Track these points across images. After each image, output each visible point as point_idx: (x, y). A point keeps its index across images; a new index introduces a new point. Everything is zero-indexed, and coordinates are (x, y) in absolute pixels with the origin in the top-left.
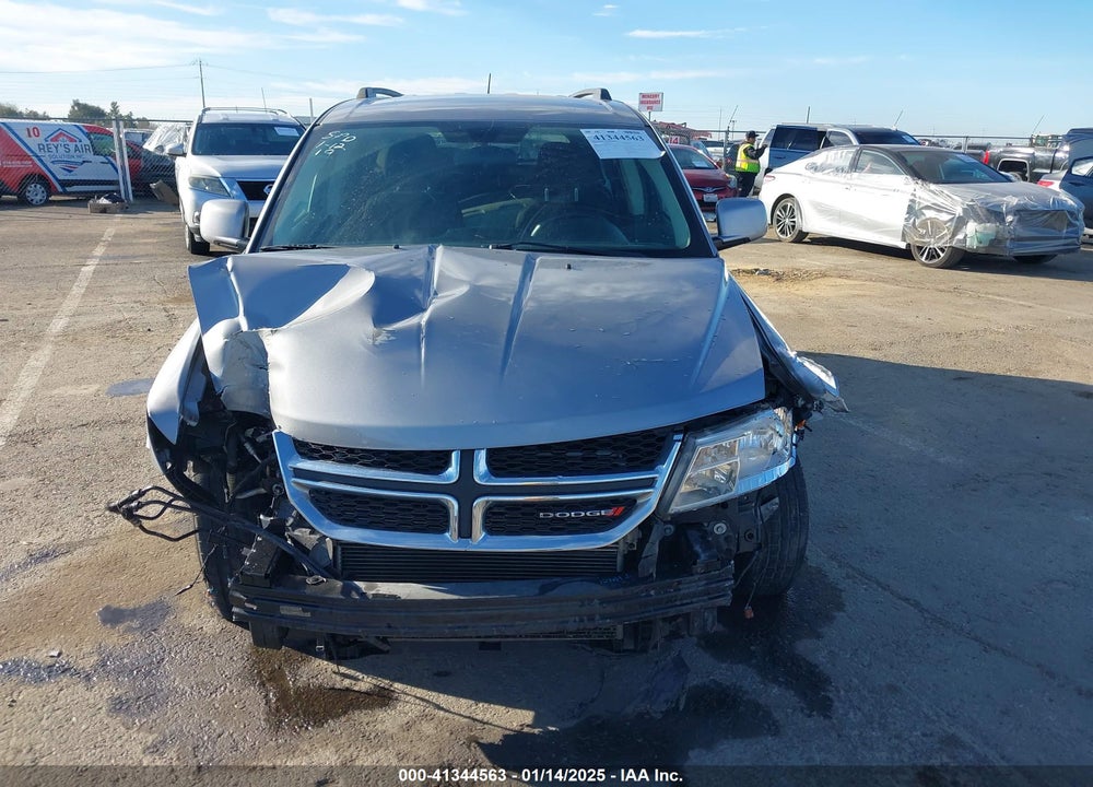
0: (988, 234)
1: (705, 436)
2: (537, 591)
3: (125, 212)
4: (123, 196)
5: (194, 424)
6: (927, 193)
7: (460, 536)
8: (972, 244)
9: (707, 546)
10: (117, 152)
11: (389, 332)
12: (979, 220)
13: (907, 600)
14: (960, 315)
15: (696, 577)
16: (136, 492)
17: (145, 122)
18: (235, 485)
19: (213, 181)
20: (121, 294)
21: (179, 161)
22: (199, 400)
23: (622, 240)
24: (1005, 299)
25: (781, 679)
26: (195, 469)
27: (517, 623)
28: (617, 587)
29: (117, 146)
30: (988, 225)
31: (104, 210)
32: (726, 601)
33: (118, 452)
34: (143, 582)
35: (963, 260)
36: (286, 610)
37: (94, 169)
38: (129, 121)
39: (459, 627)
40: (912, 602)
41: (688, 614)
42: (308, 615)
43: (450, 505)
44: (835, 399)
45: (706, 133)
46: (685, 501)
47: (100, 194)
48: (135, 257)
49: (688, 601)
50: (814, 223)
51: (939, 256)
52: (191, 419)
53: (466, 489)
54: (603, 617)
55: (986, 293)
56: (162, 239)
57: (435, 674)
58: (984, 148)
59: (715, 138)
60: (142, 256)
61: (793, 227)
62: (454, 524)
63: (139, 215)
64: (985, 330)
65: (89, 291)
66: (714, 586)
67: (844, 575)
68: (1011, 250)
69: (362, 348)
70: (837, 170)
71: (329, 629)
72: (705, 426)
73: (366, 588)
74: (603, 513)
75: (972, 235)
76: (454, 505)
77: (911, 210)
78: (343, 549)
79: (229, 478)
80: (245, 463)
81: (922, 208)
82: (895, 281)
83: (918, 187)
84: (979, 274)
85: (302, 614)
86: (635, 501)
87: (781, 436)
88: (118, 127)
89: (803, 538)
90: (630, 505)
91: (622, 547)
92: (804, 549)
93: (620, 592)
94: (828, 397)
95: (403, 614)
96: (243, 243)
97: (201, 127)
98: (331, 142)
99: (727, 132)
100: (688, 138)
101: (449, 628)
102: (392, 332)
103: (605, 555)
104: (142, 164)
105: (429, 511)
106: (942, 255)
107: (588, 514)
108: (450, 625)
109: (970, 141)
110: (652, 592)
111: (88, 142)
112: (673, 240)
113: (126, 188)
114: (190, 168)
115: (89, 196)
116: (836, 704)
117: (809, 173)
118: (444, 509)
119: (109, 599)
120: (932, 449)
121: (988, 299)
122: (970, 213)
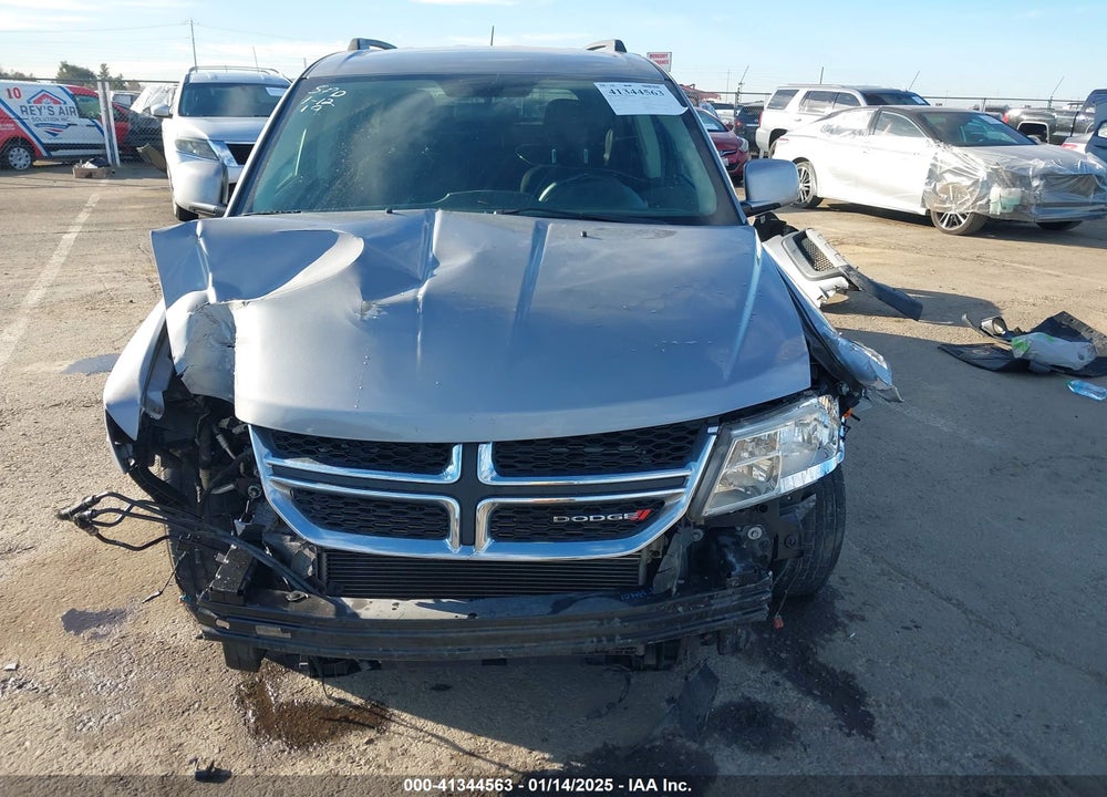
0: (1012, 200)
1: (742, 427)
2: (550, 609)
3: (112, 178)
4: (110, 161)
5: (158, 417)
6: (951, 156)
7: (462, 542)
8: (995, 209)
9: (742, 555)
10: (103, 114)
11: (380, 306)
12: (1006, 185)
13: (949, 600)
14: (985, 285)
15: (730, 591)
16: (89, 499)
17: (135, 84)
18: (209, 480)
19: (201, 143)
20: (103, 263)
21: (166, 123)
22: (165, 389)
23: (641, 205)
24: (1031, 268)
25: (815, 692)
26: (163, 464)
27: (527, 645)
28: (639, 604)
29: (102, 108)
30: (1013, 189)
31: (89, 175)
32: (761, 616)
33: (91, 435)
34: (113, 582)
35: (987, 226)
36: (262, 630)
37: (80, 132)
38: (118, 84)
39: (460, 650)
40: (954, 601)
41: (718, 632)
42: (288, 636)
43: (451, 508)
44: (886, 388)
45: (714, 95)
46: (718, 504)
47: (85, 158)
48: (118, 224)
49: (720, 617)
50: (828, 189)
51: (960, 222)
52: (154, 410)
53: (469, 490)
54: (623, 637)
55: (1011, 262)
56: (150, 205)
57: (433, 689)
58: (1003, 110)
59: (724, 100)
60: (127, 223)
61: (808, 192)
62: (455, 527)
63: (128, 181)
64: (1013, 301)
65: (69, 261)
66: (749, 600)
67: (878, 571)
68: (1035, 216)
69: (350, 324)
70: (854, 132)
71: (313, 651)
72: (742, 416)
73: (356, 605)
74: (626, 516)
75: (998, 199)
76: (454, 506)
77: (933, 176)
78: (328, 556)
79: (203, 475)
80: (219, 458)
81: (945, 172)
82: (915, 248)
83: (939, 150)
84: (1002, 241)
85: (281, 635)
86: (663, 503)
87: (826, 427)
88: (104, 88)
89: (839, 535)
90: (657, 506)
91: (645, 556)
92: (839, 547)
93: (644, 608)
94: (878, 385)
95: (396, 635)
96: (222, 209)
97: (188, 86)
98: (319, 97)
99: (737, 94)
100: (697, 100)
101: (450, 650)
102: (384, 308)
103: (626, 565)
104: (130, 126)
105: (425, 514)
106: (964, 221)
107: (609, 517)
108: (450, 647)
109: (988, 103)
110: (680, 609)
111: (73, 104)
112: (697, 206)
113: (113, 152)
114: (176, 130)
115: (73, 161)
116: (877, 720)
117: (826, 136)
118: (443, 512)
119: (74, 602)
120: (964, 430)
121: (1014, 268)
122: (994, 176)
